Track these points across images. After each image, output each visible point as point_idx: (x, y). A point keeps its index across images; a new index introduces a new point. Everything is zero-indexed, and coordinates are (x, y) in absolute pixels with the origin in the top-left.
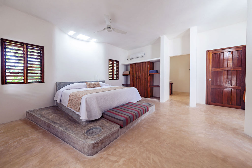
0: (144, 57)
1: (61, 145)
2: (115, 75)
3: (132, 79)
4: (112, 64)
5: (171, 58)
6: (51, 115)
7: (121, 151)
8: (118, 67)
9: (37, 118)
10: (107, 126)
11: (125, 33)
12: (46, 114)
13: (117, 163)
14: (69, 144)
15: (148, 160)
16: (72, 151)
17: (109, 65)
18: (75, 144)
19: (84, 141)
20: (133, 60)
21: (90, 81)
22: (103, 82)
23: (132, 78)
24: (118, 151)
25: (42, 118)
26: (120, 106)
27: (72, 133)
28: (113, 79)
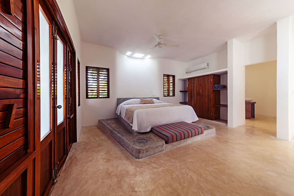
0: (207, 69)
1: (119, 147)
2: (171, 92)
3: (191, 97)
4: (167, 80)
5: (247, 67)
6: (113, 124)
7: (163, 162)
8: (175, 83)
9: (105, 125)
10: (153, 139)
11: (178, 46)
12: (110, 123)
13: (156, 169)
14: (124, 147)
15: (185, 175)
16: (125, 152)
17: (164, 80)
18: (127, 147)
19: (133, 146)
20: (192, 73)
21: (145, 97)
22: (158, 99)
23: (191, 95)
24: (160, 162)
25: (108, 126)
26: (170, 124)
27: (126, 139)
28: (168, 95)
